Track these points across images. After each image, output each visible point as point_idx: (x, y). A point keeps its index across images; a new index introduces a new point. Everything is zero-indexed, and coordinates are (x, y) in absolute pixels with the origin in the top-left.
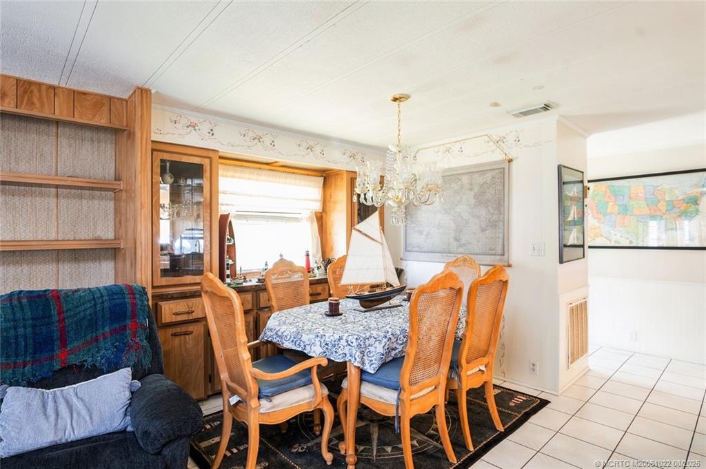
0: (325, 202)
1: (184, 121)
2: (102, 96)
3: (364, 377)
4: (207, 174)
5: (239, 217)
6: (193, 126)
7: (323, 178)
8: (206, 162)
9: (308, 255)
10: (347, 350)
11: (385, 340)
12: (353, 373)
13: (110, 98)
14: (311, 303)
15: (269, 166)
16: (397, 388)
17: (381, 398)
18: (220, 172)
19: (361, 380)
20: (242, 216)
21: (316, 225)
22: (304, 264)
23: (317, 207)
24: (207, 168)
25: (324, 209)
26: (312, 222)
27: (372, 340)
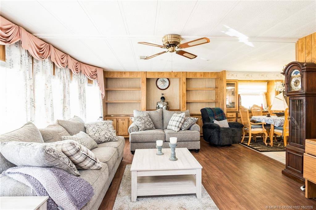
0: (268, 89)
1: (231, 74)
2: (216, 72)
3: (275, 128)
4: (236, 85)
5: (242, 95)
6: (232, 75)
7: (267, 82)
8: (235, 83)
9: (262, 105)
10: (271, 121)
11: (280, 121)
12: (272, 127)
13: (217, 72)
14: (263, 115)
15: (250, 81)
16: (283, 130)
17: (279, 132)
18: (238, 84)
19: (274, 129)
20: (244, 95)
21: (265, 96)
22: (261, 106)
23: (266, 91)
24: (236, 84)
25: (268, 91)
26: (264, 95)
27: (277, 120)
